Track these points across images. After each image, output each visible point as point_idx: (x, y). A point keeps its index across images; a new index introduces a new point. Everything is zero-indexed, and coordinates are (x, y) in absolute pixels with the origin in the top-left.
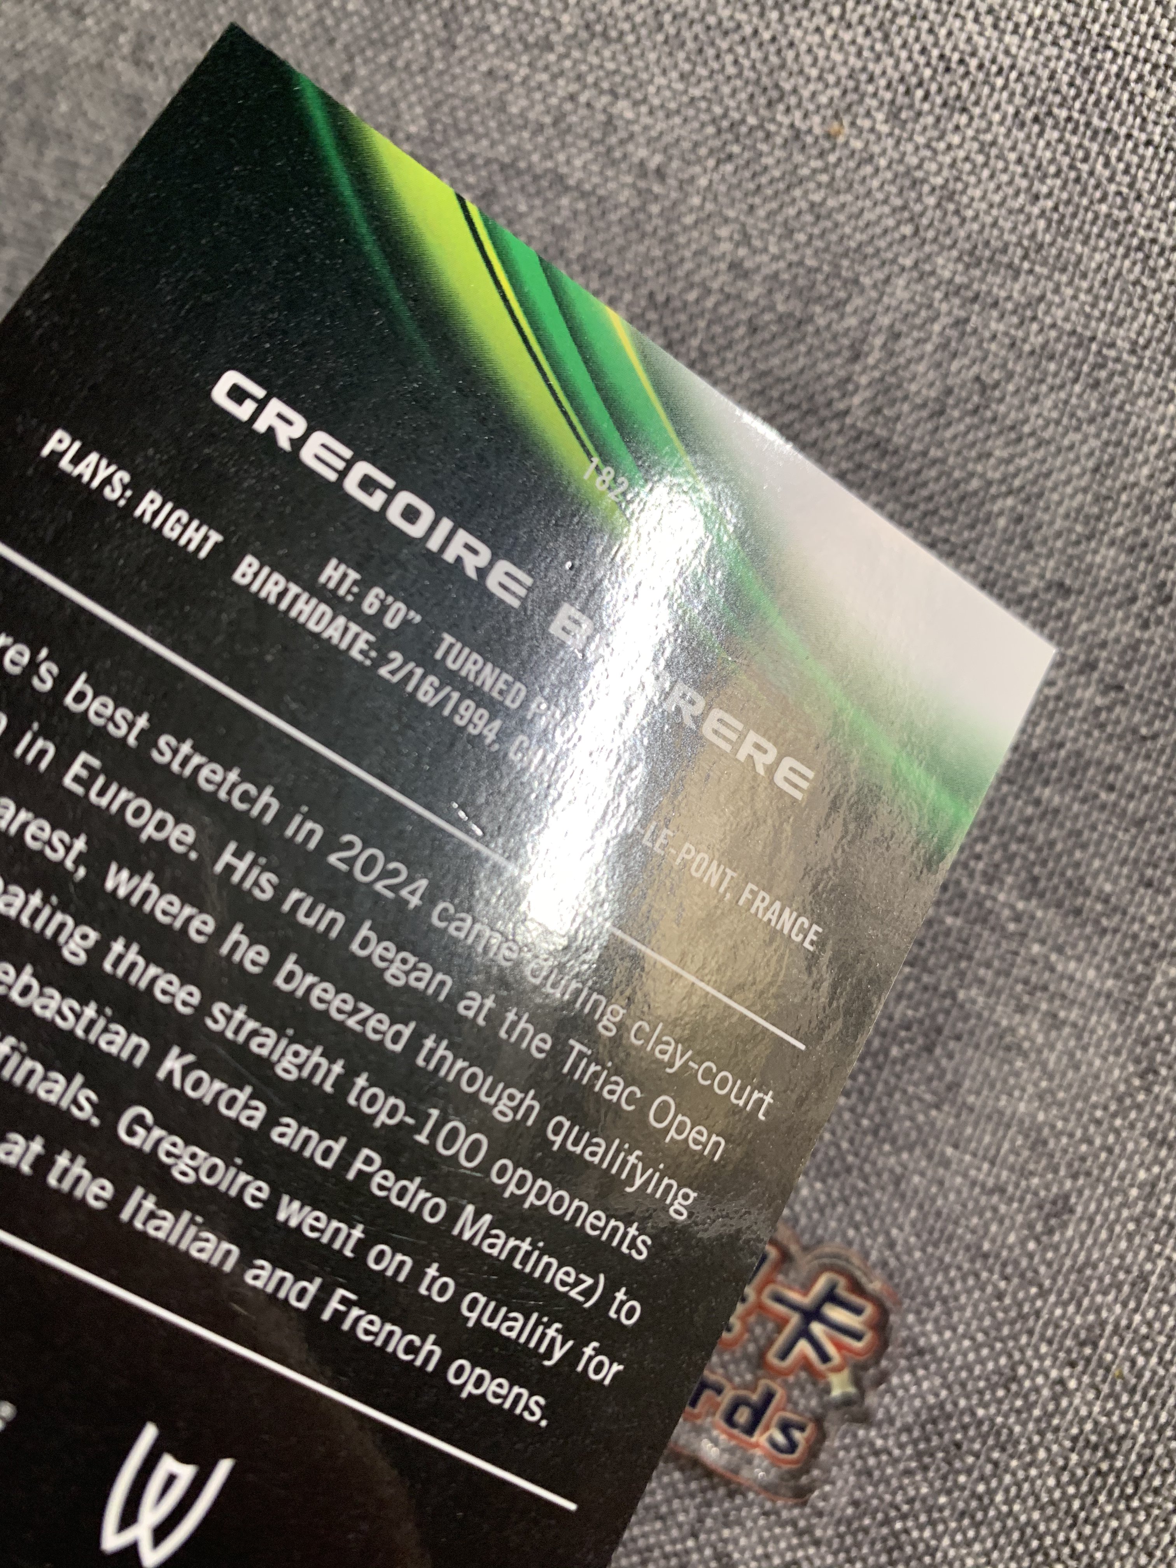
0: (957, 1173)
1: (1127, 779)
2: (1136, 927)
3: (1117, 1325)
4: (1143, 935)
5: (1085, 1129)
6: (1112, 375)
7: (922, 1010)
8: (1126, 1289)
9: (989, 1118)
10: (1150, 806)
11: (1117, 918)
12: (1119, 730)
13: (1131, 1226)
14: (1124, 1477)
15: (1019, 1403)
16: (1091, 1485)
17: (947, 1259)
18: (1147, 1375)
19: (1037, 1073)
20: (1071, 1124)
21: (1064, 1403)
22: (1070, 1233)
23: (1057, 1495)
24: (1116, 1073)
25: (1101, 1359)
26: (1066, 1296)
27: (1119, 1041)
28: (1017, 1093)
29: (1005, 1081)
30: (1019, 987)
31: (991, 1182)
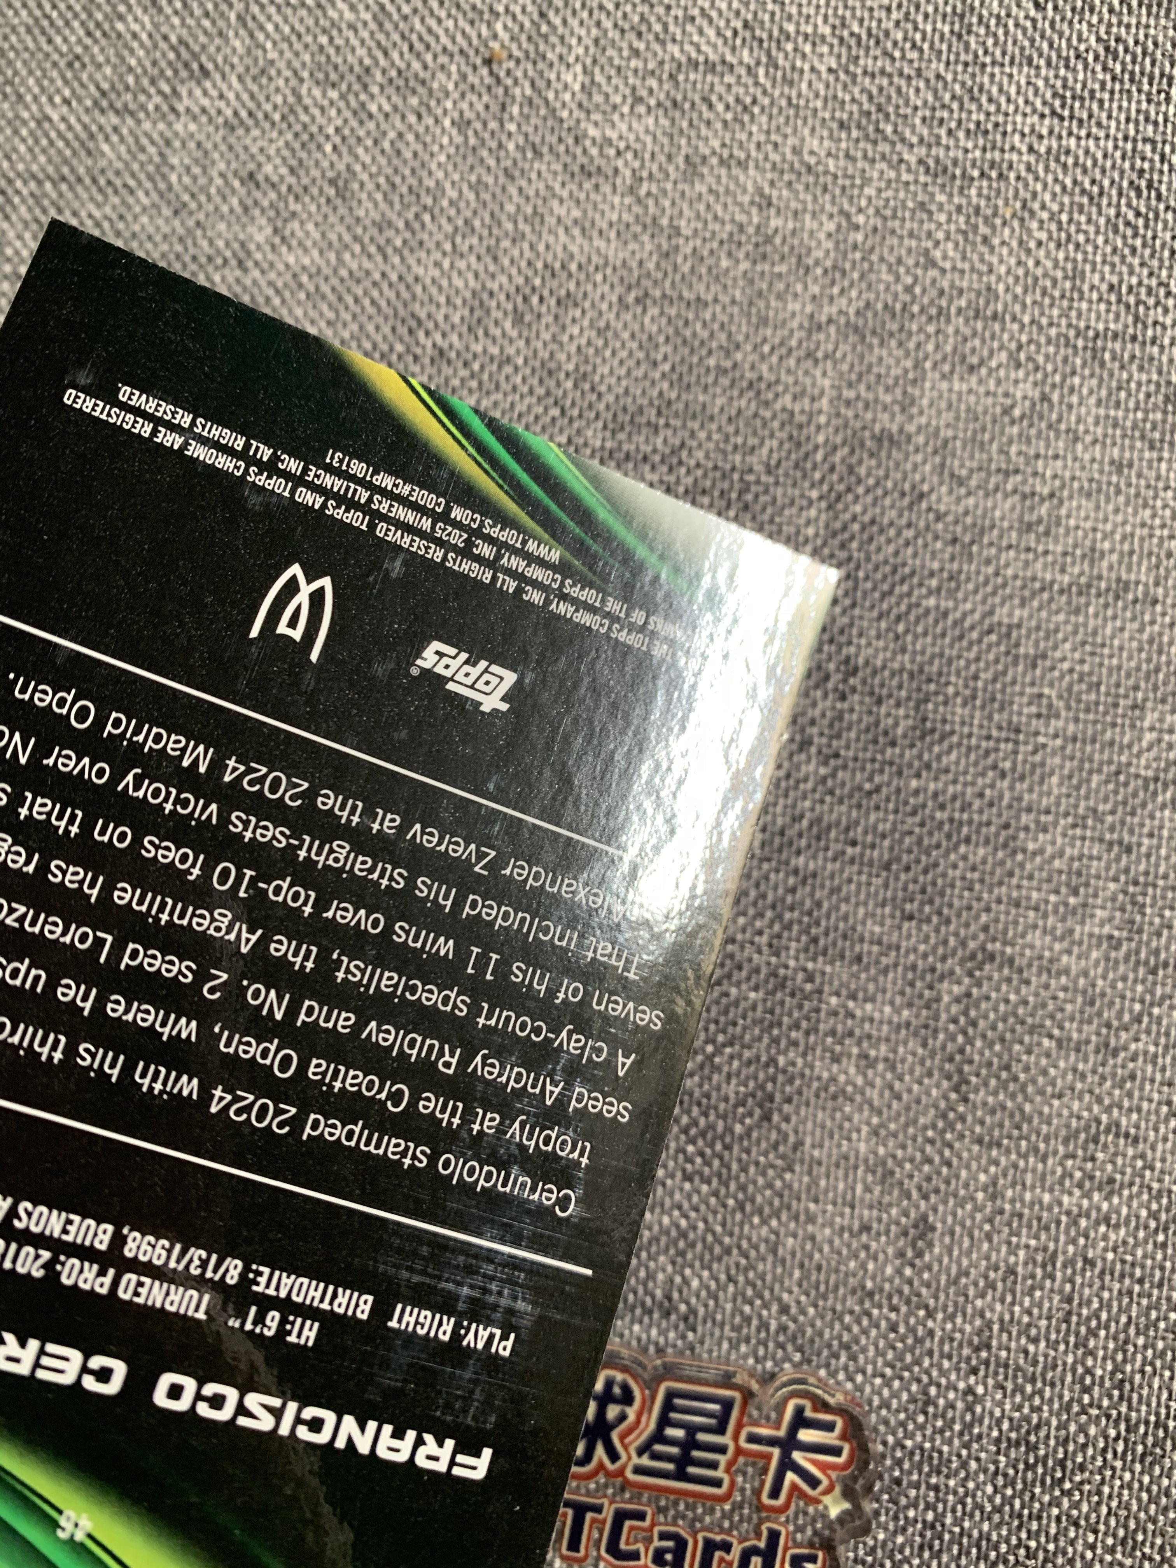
0: (823, 1226)
1: (866, 833)
2: (912, 957)
3: (1001, 1320)
4: (920, 963)
5: (923, 1152)
6: (757, 496)
7: (752, 1084)
8: (1000, 1285)
9: (837, 1165)
10: (891, 849)
11: (893, 954)
12: (846, 790)
13: (987, 1227)
14: (1050, 1463)
15: (939, 1423)
16: (1024, 1482)
17: (839, 1307)
18: (1041, 1359)
19: (866, 1113)
20: (910, 1150)
21: (978, 1409)
22: (937, 1250)
23: (998, 1500)
24: (934, 1092)
25: (997, 1357)
26: (950, 1310)
27: (928, 1063)
28: (854, 1136)
29: (841, 1128)
30: (829, 1040)
31: (856, 1226)
